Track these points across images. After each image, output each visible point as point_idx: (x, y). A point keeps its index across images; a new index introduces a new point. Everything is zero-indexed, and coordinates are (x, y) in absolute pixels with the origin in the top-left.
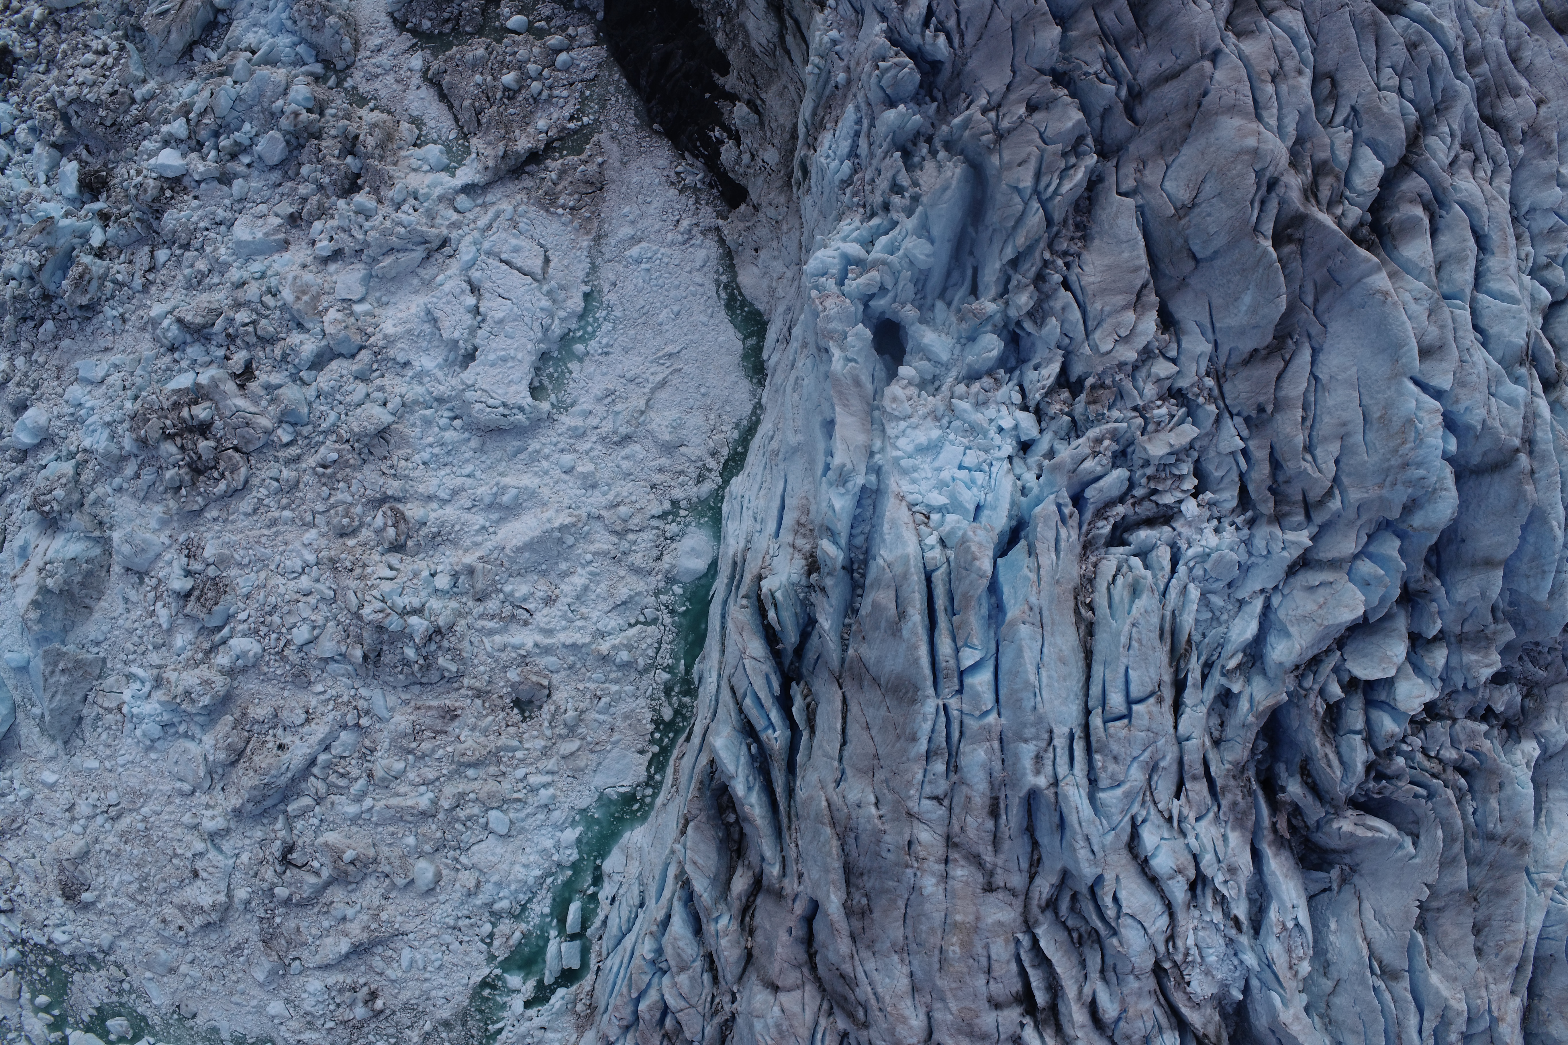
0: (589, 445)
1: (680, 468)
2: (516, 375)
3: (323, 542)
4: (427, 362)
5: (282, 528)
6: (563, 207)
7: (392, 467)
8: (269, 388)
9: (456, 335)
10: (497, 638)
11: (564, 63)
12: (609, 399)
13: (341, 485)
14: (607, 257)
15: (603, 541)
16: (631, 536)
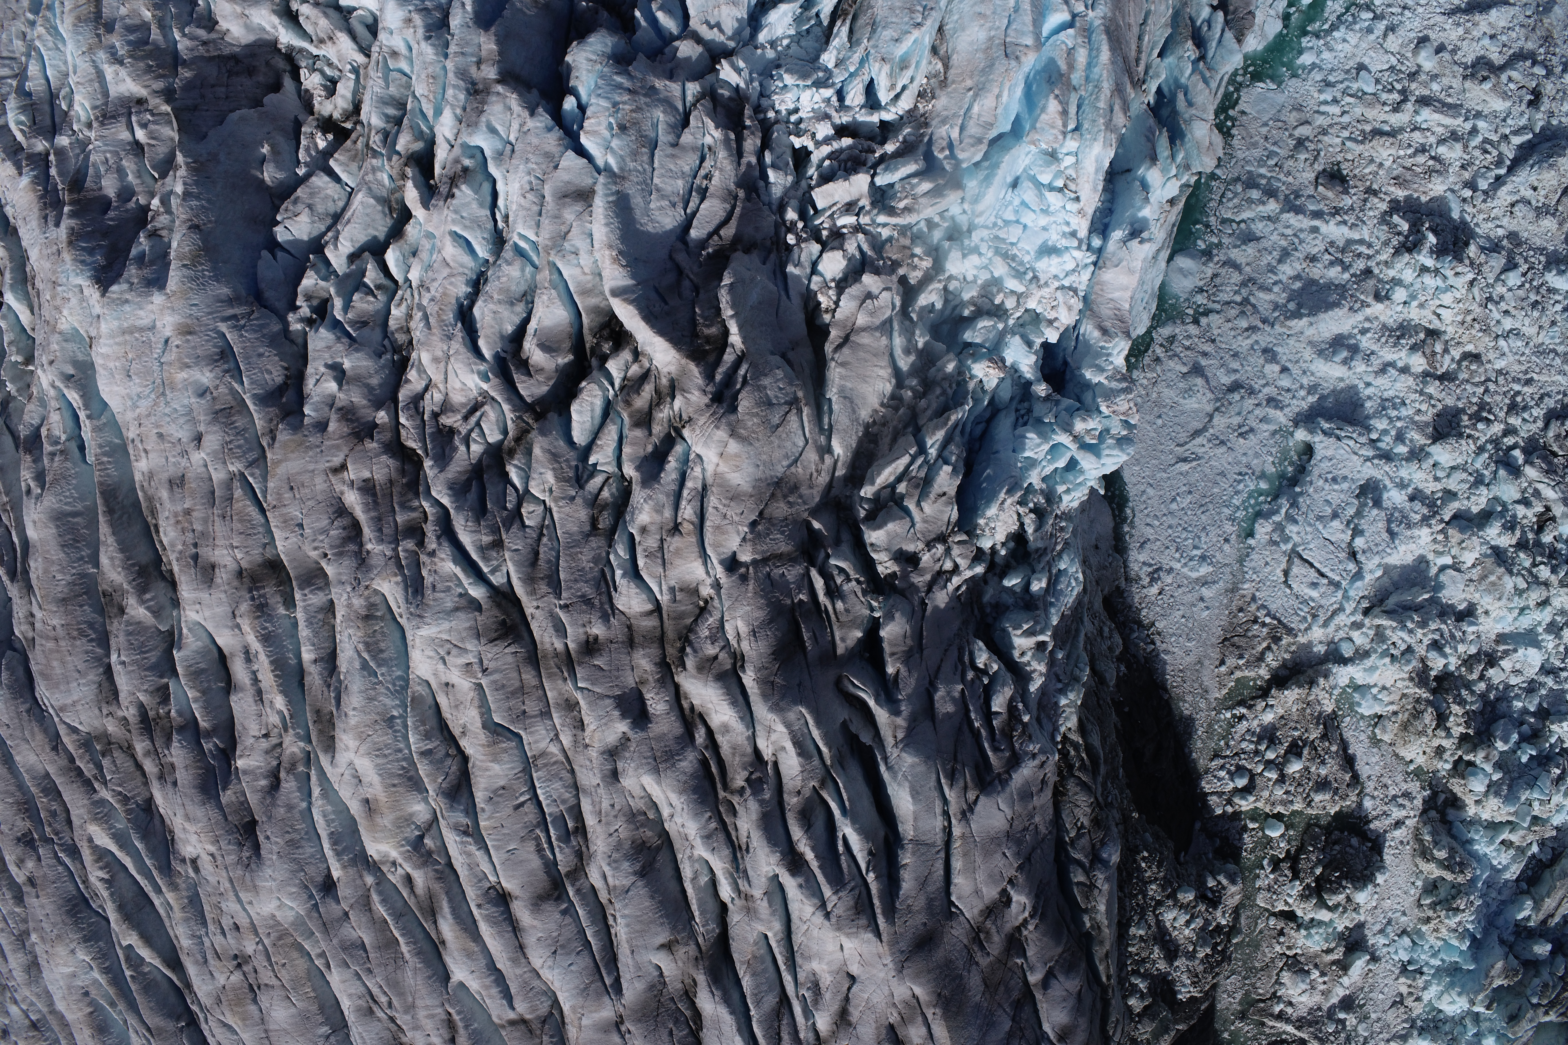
0: (1266, 390)
1: (1188, 353)
2: (1325, 465)
3: (1491, 355)
4: (1395, 497)
5: (1521, 376)
6: (1264, 624)
7: (1434, 406)
8: (1525, 502)
9: (1375, 512)
10: (1357, 237)
11: (1242, 776)
12: (1243, 430)
13: (1474, 400)
14: (1229, 569)
15: (1262, 299)
16: (1238, 299)
